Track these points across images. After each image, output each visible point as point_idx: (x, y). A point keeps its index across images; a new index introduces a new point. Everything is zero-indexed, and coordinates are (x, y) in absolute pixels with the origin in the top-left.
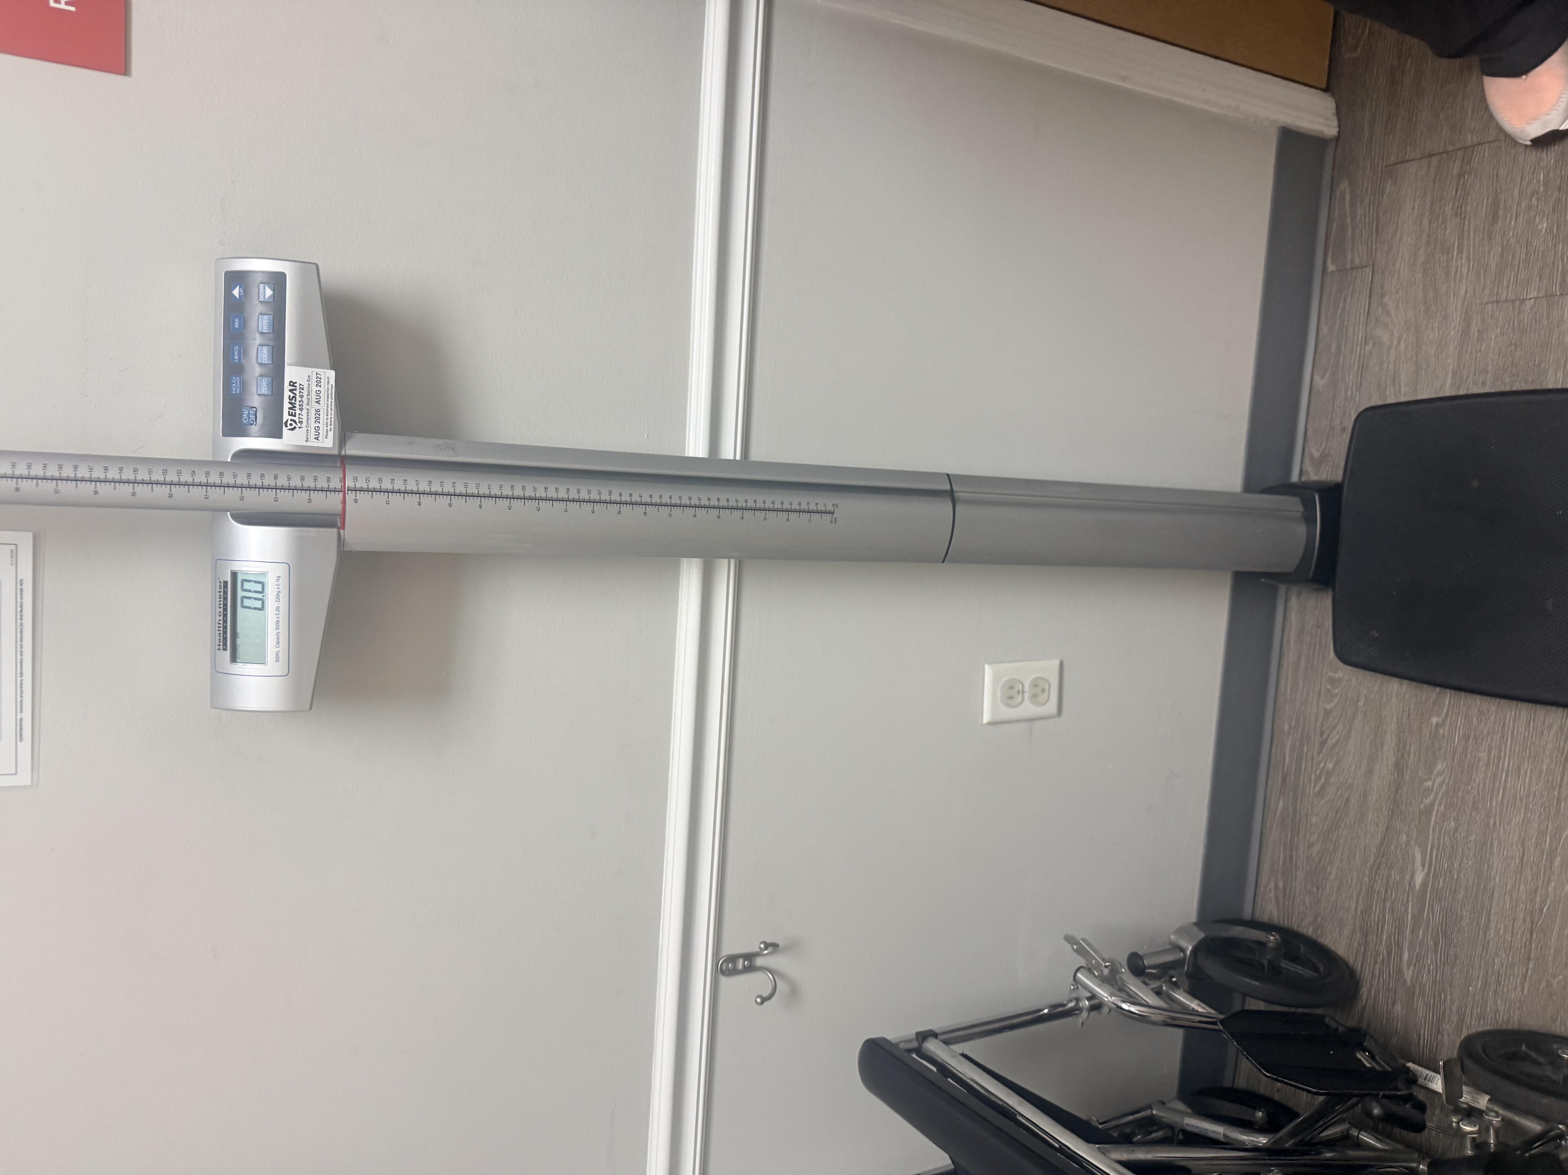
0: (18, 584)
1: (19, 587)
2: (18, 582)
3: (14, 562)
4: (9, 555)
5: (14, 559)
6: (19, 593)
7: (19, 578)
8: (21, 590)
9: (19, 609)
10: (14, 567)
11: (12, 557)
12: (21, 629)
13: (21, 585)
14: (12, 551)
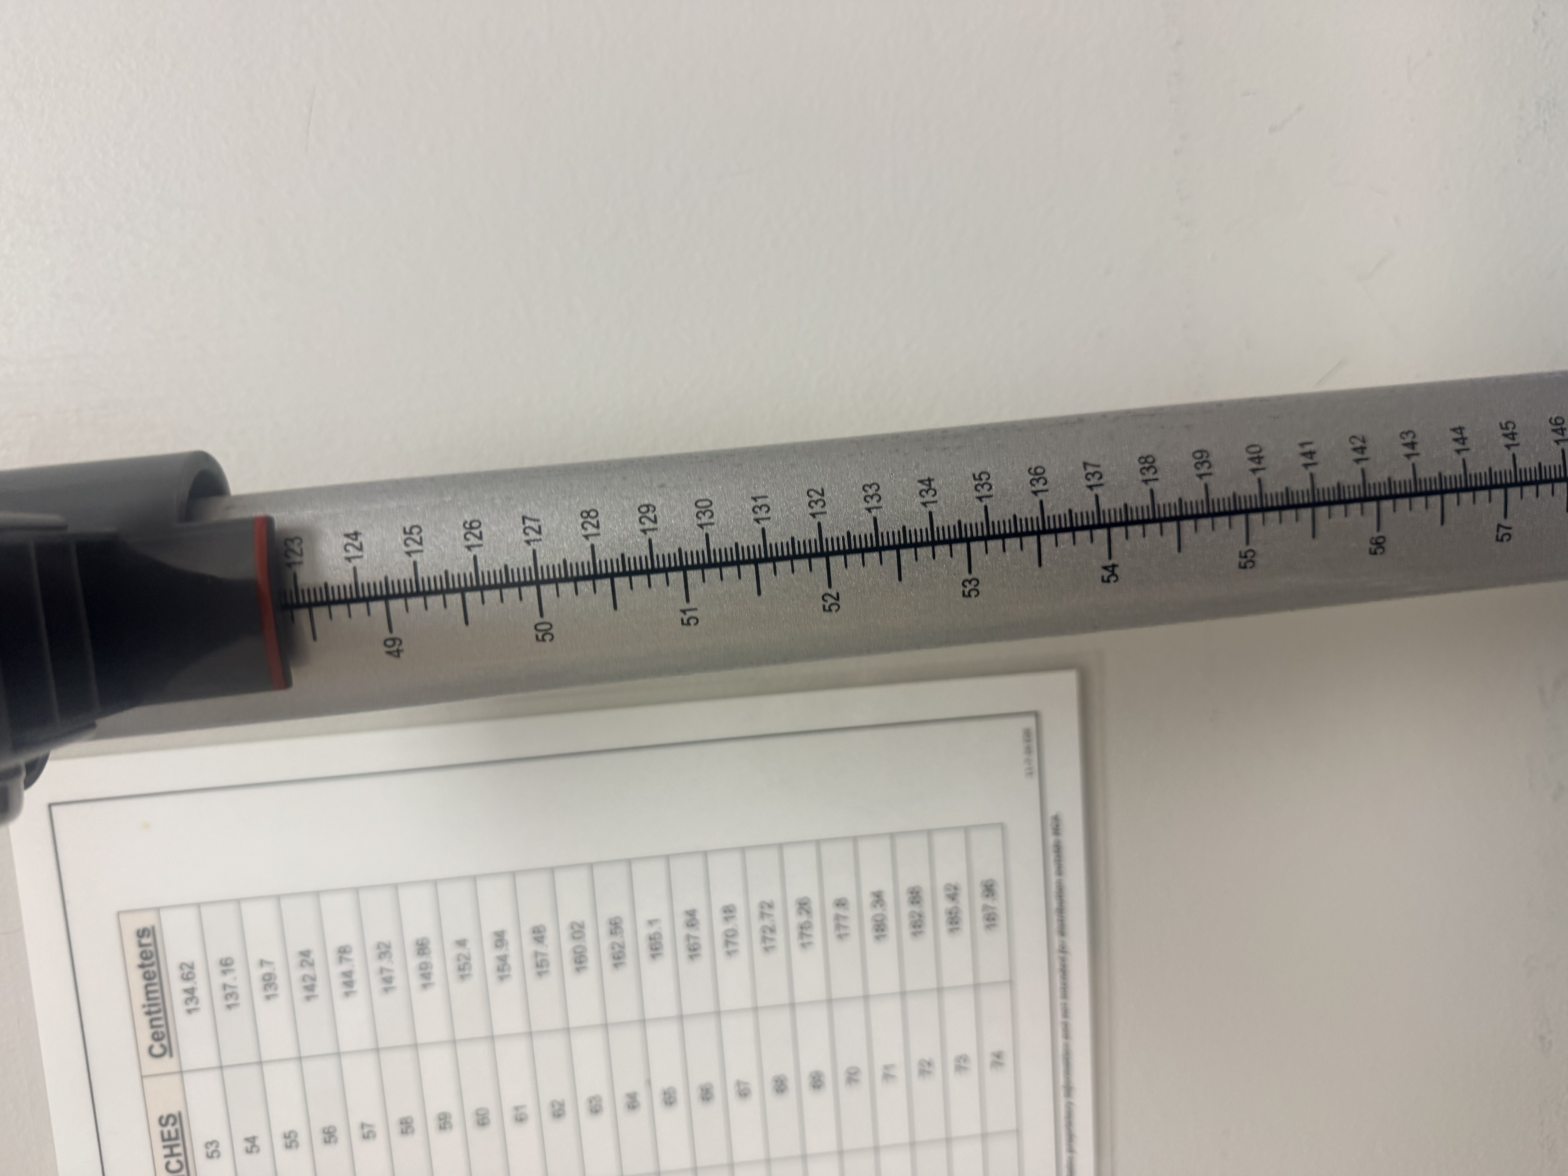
0: (1050, 831)
1: (1051, 839)
2: (1049, 822)
3: (1035, 765)
4: (1020, 747)
5: (1034, 757)
6: (1052, 857)
7: (1051, 812)
8: (1058, 848)
9: (1054, 904)
10: (1035, 781)
11: (1028, 750)
12: (1063, 960)
13: (1057, 831)
14: (1027, 733)
